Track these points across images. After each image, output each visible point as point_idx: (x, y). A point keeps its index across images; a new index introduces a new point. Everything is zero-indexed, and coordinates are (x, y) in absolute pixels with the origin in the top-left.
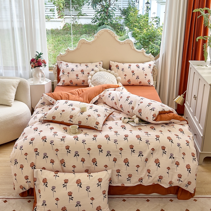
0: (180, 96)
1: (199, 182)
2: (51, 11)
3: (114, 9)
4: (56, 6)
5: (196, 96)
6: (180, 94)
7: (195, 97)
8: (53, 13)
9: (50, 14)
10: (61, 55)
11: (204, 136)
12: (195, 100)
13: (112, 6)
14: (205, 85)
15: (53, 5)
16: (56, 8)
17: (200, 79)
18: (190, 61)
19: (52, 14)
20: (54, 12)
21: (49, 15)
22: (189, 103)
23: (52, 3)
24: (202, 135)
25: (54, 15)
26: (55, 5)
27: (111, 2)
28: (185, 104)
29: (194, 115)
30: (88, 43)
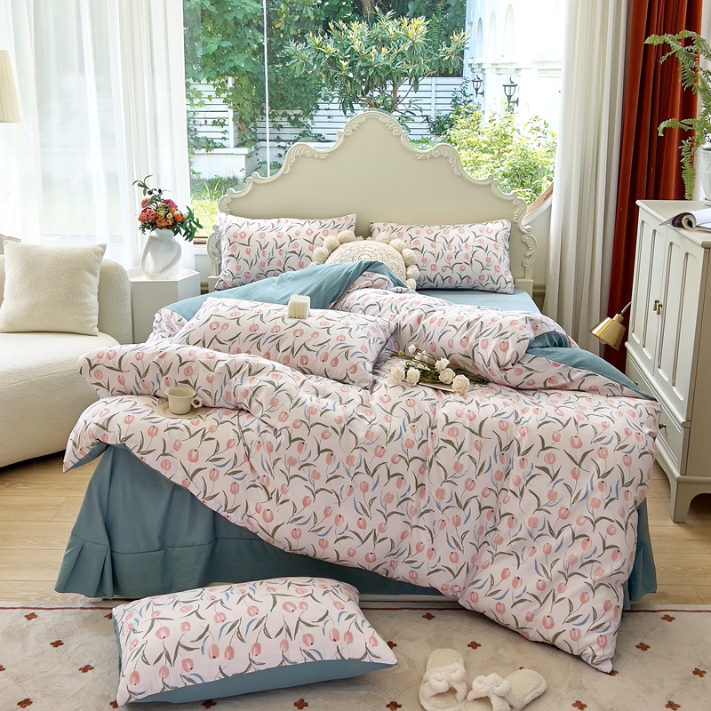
0: (612, 318)
1: (678, 568)
2: (214, 124)
3: (408, 114)
4: (231, 111)
5: (661, 302)
6: (610, 314)
7: (659, 307)
8: (223, 129)
9: (214, 133)
10: (234, 196)
11: (689, 420)
12: (658, 314)
13: (400, 107)
14: (687, 254)
15: (225, 107)
16: (230, 114)
17: (671, 244)
18: (638, 202)
19: (221, 135)
20: (225, 128)
21: (209, 136)
22: (639, 337)
23: (220, 101)
24: (682, 420)
25: (226, 136)
26: (230, 107)
27: (398, 94)
28: (627, 344)
29: (657, 365)
30: (316, 156)
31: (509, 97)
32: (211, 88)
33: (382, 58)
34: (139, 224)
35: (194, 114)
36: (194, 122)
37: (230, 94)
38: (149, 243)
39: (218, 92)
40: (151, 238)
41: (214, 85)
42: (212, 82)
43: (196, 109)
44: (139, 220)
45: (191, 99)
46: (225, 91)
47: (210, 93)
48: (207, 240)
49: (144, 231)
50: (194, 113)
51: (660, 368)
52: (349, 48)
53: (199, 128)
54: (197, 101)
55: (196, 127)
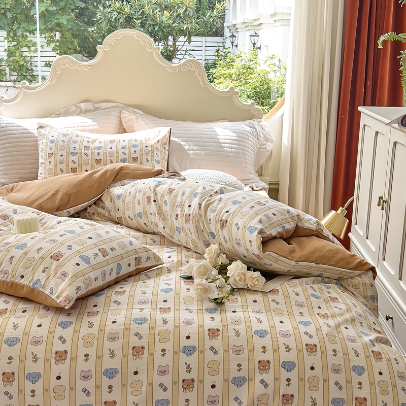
0: (336, 210)
2: (46, 65)
6: (334, 207)
7: (384, 203)
15: (53, 54)
17: (395, 143)
18: (360, 108)
23: (50, 49)
26: (57, 54)
27: (177, 44)
28: (350, 235)
29: (381, 258)
31: (254, 44)
32: (44, 40)
33: (164, 19)
35: (31, 59)
36: (31, 63)
37: (58, 44)
39: (49, 43)
41: (45, 37)
42: (43, 36)
43: (32, 54)
45: (29, 48)
46: (53, 42)
47: (43, 44)
50: (31, 57)
51: (384, 259)
52: (141, 11)
53: (34, 68)
54: (33, 49)
55: (33, 67)
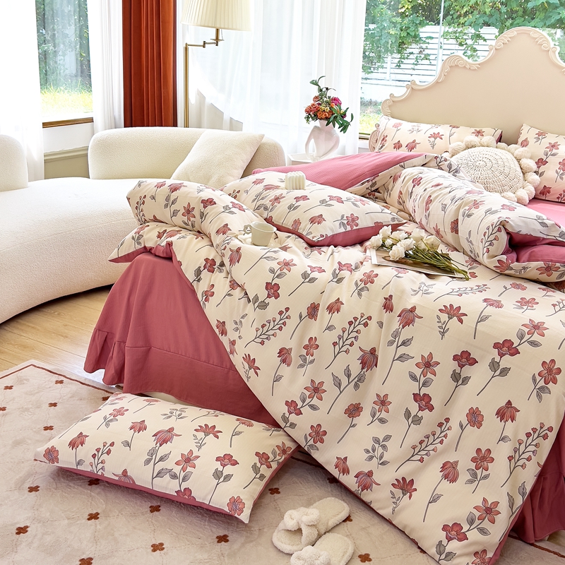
10: (394, 99)
30: (468, 67)
34: (305, 115)
38: (313, 131)
40: (316, 127)
44: (306, 111)
48: (369, 136)
49: (308, 120)
